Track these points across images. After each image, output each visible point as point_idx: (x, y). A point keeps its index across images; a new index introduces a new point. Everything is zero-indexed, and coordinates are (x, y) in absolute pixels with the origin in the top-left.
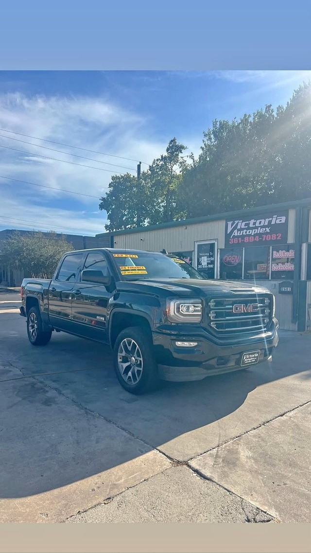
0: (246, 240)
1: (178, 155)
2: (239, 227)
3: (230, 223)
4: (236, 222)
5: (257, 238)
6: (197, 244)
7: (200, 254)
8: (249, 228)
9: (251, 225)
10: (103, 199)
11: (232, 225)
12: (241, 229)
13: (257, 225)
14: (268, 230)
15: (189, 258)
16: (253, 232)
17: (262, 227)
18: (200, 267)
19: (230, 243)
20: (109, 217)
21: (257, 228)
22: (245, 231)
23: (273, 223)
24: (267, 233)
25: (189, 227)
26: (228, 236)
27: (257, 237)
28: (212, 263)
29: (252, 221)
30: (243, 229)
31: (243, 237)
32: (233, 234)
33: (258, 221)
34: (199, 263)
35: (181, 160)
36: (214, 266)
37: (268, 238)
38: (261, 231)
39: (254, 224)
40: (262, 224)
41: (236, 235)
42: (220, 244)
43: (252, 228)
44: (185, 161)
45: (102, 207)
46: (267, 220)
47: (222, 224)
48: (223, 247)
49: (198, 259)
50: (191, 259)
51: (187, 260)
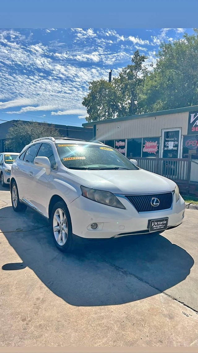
1: (141, 63)
3: (193, 115)
6: (163, 131)
7: (167, 139)
10: (85, 99)
11: (195, 116)
15: (156, 142)
18: (166, 149)
19: (192, 130)
20: (89, 112)
26: (190, 125)
28: (176, 146)
32: (195, 124)
34: (165, 146)
35: (143, 68)
36: (178, 149)
41: (197, 124)
42: (185, 131)
44: (147, 69)
45: (83, 103)
47: (186, 115)
48: (186, 134)
49: (164, 143)
50: (158, 143)
51: (155, 144)
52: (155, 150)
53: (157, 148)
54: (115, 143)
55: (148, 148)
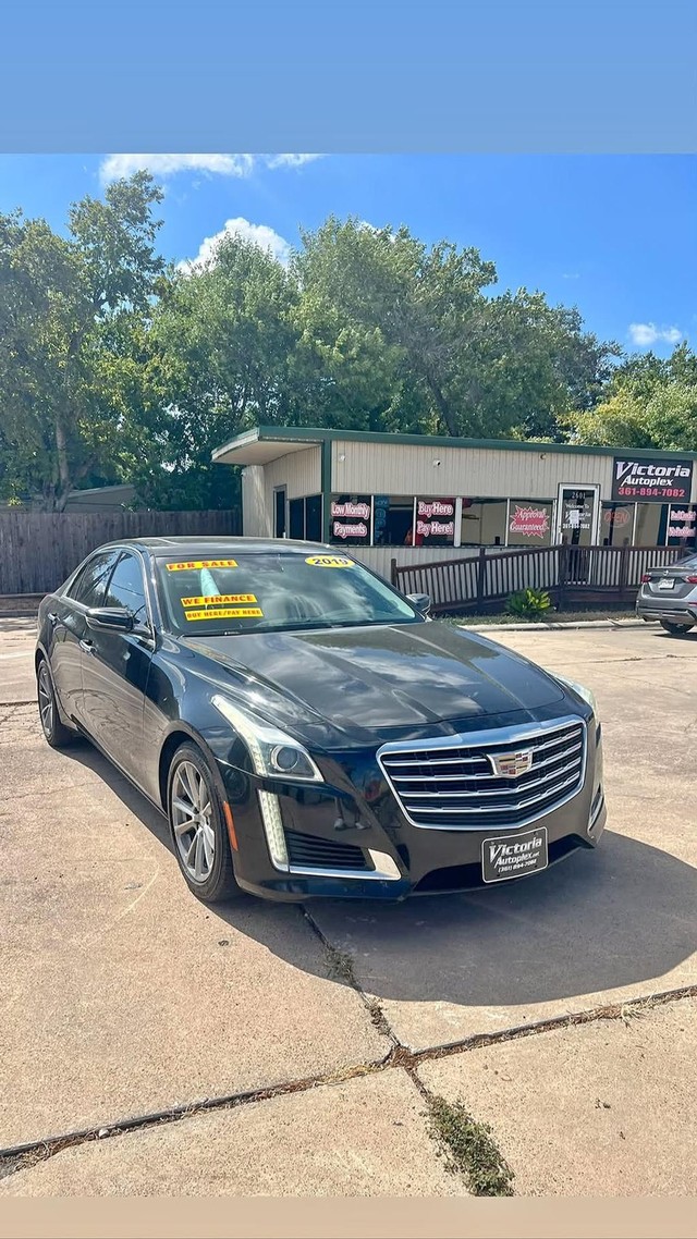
0: (643, 491)
2: (633, 473)
3: (620, 465)
4: (630, 464)
5: (656, 492)
6: (560, 489)
7: (568, 505)
8: (646, 477)
9: (649, 473)
11: (624, 467)
12: (636, 476)
13: (657, 474)
14: (669, 483)
15: (546, 510)
16: (651, 482)
17: (662, 478)
18: (566, 526)
19: (620, 492)
21: (656, 477)
22: (642, 479)
23: (677, 474)
24: (667, 487)
25: (547, 457)
26: (616, 483)
27: (656, 490)
28: (589, 520)
29: (651, 468)
30: (640, 476)
31: (639, 487)
32: (626, 481)
33: (659, 469)
34: (565, 521)
36: (591, 526)
37: (669, 493)
38: (662, 482)
39: (653, 471)
40: (663, 474)
41: (629, 483)
42: (605, 493)
43: (651, 477)
46: (670, 470)
47: (609, 462)
48: (607, 497)
49: (564, 515)
50: (550, 513)
51: (542, 514)
52: (542, 528)
53: (545, 523)
54: (418, 505)
55: (524, 522)
